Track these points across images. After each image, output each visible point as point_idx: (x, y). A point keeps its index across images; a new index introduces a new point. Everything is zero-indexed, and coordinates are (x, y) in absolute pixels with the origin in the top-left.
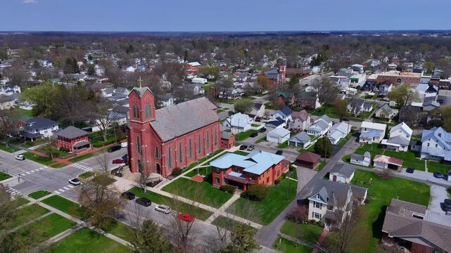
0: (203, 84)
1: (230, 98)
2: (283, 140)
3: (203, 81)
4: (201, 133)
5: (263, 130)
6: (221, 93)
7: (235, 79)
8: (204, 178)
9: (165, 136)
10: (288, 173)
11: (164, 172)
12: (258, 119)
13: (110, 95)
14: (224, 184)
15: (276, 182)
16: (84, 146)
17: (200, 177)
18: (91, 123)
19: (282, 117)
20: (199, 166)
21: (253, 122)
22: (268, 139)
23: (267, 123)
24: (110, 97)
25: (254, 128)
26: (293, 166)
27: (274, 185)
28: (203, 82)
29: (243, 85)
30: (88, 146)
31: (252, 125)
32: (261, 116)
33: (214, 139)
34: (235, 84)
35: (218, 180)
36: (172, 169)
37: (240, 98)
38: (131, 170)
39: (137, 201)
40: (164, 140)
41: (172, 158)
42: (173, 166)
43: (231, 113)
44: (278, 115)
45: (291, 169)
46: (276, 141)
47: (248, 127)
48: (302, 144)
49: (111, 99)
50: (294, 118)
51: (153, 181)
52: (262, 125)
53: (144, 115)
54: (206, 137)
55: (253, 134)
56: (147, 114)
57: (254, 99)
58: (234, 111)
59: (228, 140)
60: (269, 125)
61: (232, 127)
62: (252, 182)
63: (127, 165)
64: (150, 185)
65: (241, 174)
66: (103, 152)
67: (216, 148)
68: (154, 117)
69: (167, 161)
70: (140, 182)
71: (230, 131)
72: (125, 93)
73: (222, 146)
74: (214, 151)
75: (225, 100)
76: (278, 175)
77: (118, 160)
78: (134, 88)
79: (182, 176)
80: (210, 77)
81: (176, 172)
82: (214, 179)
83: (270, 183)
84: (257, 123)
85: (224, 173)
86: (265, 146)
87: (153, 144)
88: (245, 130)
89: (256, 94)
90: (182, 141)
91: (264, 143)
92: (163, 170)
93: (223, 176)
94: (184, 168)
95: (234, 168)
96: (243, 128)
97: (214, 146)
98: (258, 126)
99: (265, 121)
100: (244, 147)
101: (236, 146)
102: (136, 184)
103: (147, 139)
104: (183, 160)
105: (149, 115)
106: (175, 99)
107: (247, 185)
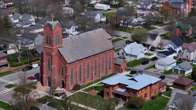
0: (106, 11)
1: (131, 27)
2: (169, 68)
3: (106, 7)
4: (97, 58)
5: (155, 59)
6: (122, 22)
7: (139, 6)
8: (97, 93)
9: (69, 59)
10: (164, 92)
11: (67, 87)
12: (153, 49)
13: (17, 21)
14: (112, 96)
15: (153, 98)
16: (4, 66)
17: (95, 92)
18: (4, 46)
19: (173, 48)
20: (95, 85)
21: (147, 51)
22: (157, 66)
23: (160, 52)
24: (17, 23)
25: (147, 57)
26: (171, 88)
27: (151, 100)
28: (106, 9)
29: (146, 13)
30: (6, 65)
31: (146, 54)
32: (155, 46)
33: (108, 64)
34: (138, 12)
35: (108, 94)
36: (73, 85)
37: (140, 27)
38: (42, 85)
39: (49, 105)
40: (69, 62)
41: (74, 77)
42: (74, 83)
43: (128, 42)
44: (170, 46)
45: (168, 89)
46: (162, 68)
47: (141, 56)
48: (184, 72)
49: (18, 25)
50: (183, 49)
51: (59, 93)
52: (155, 55)
53: (54, 42)
54: (101, 62)
55: (144, 62)
56: (56, 41)
57: (155, 28)
58: (131, 40)
59: (120, 65)
60: (160, 54)
61: (127, 55)
62: (132, 95)
63: (38, 81)
64: (57, 95)
65: (125, 90)
66: (19, 71)
67: (110, 72)
68: (62, 44)
69: (70, 78)
70: (50, 92)
71: (124, 58)
72: (30, 20)
73: (115, 71)
74: (108, 74)
75: (125, 29)
76: (155, 93)
77: (32, 77)
78: (48, 22)
79: (81, 90)
80: (114, 3)
81: (77, 87)
82: (105, 93)
83: (148, 98)
84: (151, 52)
85: (113, 89)
86: (153, 72)
87: (60, 65)
88: (138, 58)
89: (158, 23)
90: (82, 63)
91: (152, 70)
92: (67, 85)
93: (112, 91)
94: (83, 85)
95: (120, 85)
96: (136, 56)
97: (108, 70)
98: (150, 55)
99: (159, 50)
100: (133, 72)
101: (127, 71)
102: (46, 94)
103: (56, 60)
104: (82, 79)
105: (57, 43)
106: (77, 27)
107: (129, 97)
